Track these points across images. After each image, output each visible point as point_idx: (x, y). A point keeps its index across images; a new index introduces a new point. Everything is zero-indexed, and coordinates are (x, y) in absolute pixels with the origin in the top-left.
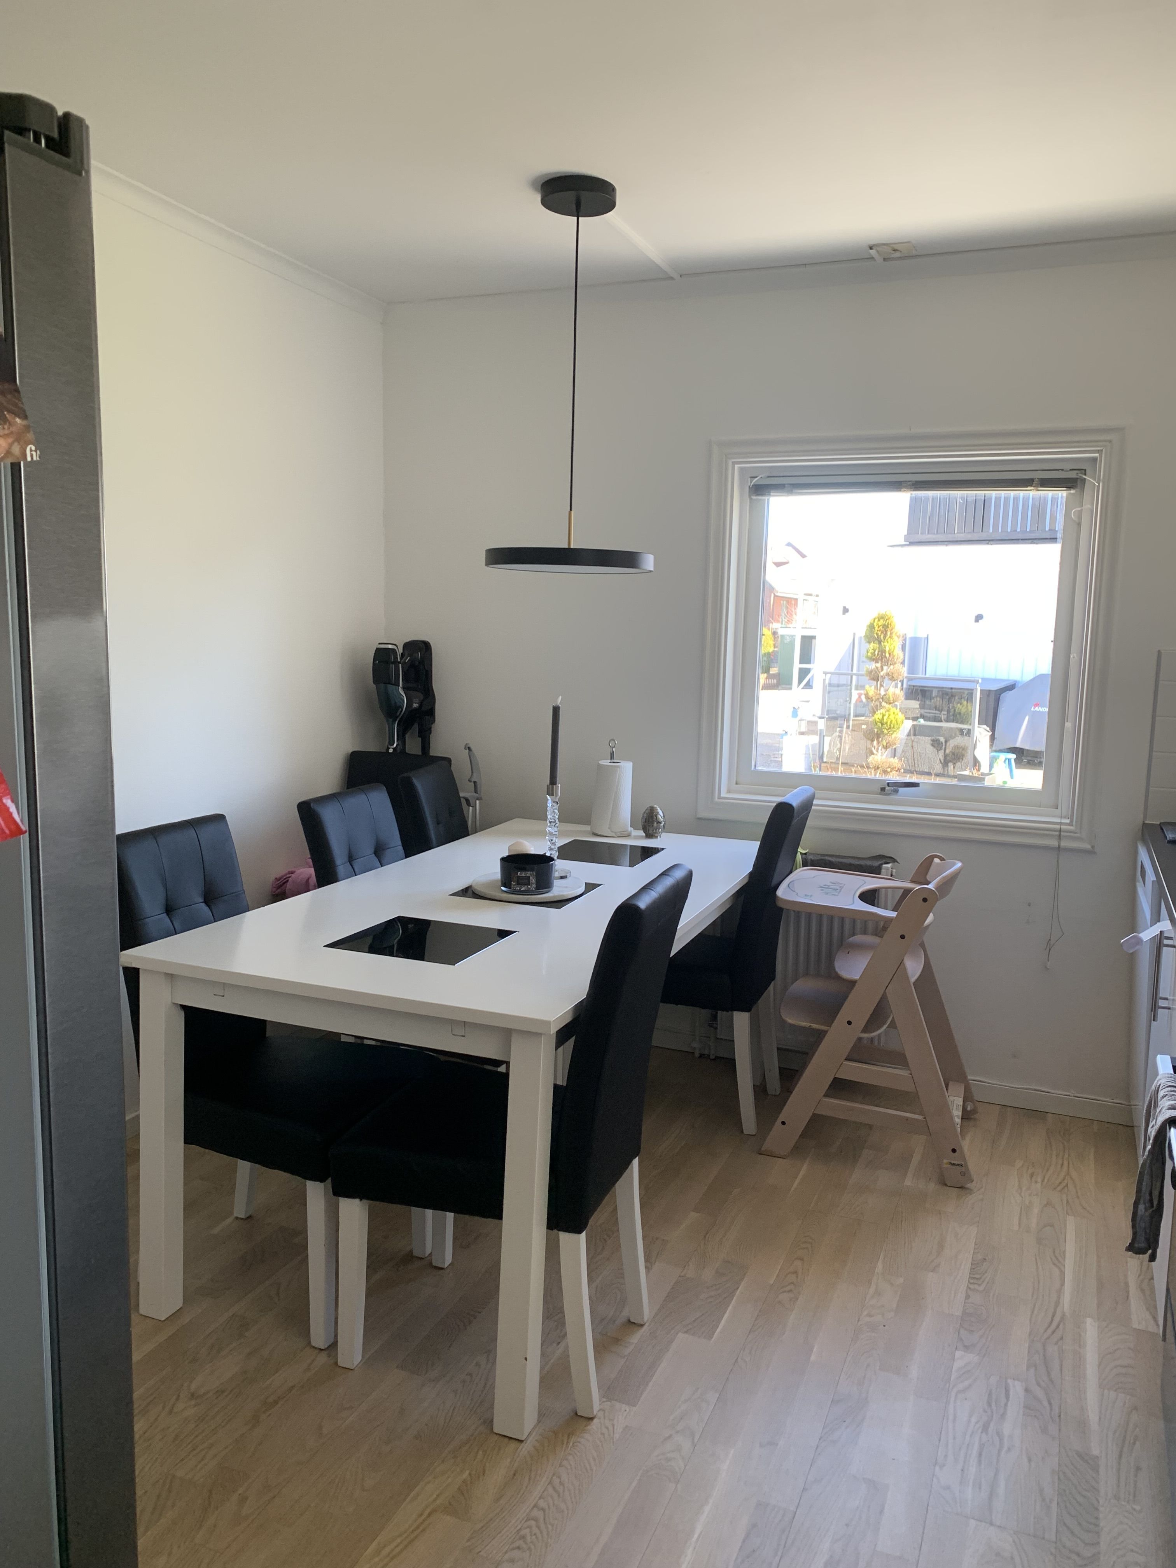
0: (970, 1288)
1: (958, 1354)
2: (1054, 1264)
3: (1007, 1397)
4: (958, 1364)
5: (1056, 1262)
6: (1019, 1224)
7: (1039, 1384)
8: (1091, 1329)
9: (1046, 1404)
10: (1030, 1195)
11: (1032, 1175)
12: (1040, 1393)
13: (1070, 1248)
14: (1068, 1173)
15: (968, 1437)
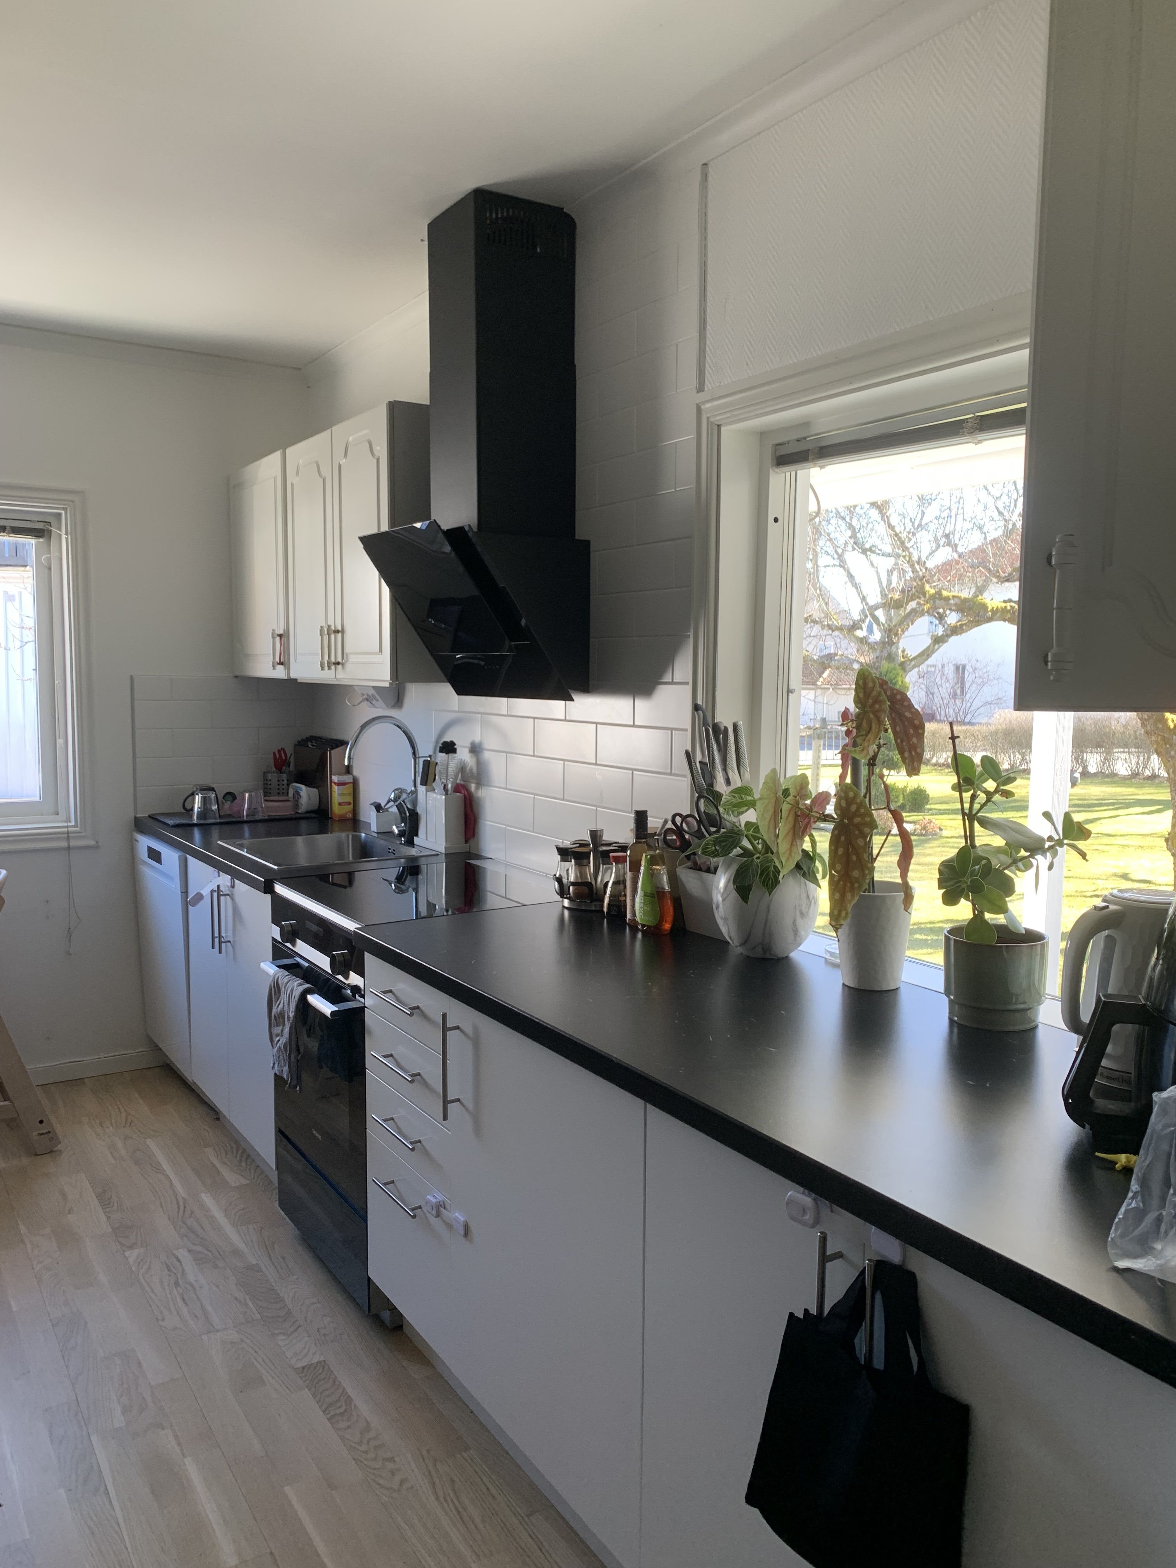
0: (106, 1212)
1: (127, 1253)
2: (157, 1172)
3: (179, 1261)
4: (131, 1260)
5: (157, 1171)
6: (114, 1158)
7: (194, 1244)
8: (207, 1199)
9: (206, 1252)
10: (109, 1137)
11: (101, 1124)
12: (199, 1248)
13: (161, 1158)
14: (128, 1114)
15: (169, 1296)
